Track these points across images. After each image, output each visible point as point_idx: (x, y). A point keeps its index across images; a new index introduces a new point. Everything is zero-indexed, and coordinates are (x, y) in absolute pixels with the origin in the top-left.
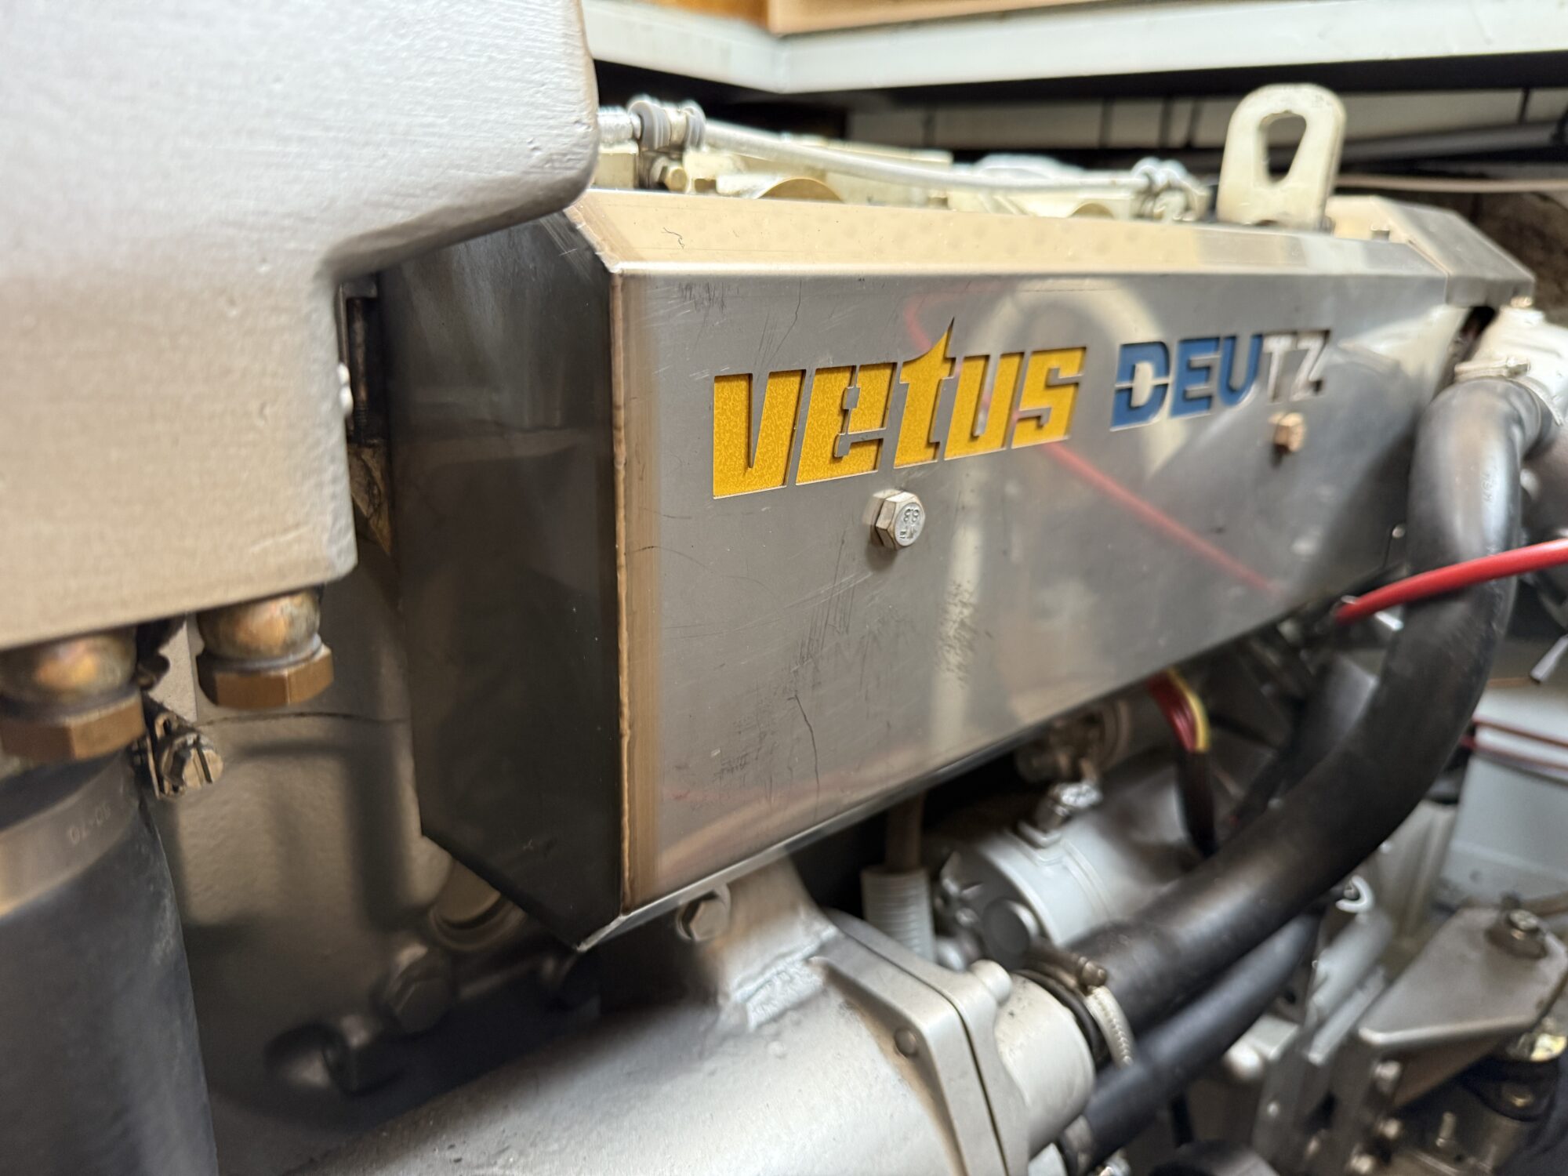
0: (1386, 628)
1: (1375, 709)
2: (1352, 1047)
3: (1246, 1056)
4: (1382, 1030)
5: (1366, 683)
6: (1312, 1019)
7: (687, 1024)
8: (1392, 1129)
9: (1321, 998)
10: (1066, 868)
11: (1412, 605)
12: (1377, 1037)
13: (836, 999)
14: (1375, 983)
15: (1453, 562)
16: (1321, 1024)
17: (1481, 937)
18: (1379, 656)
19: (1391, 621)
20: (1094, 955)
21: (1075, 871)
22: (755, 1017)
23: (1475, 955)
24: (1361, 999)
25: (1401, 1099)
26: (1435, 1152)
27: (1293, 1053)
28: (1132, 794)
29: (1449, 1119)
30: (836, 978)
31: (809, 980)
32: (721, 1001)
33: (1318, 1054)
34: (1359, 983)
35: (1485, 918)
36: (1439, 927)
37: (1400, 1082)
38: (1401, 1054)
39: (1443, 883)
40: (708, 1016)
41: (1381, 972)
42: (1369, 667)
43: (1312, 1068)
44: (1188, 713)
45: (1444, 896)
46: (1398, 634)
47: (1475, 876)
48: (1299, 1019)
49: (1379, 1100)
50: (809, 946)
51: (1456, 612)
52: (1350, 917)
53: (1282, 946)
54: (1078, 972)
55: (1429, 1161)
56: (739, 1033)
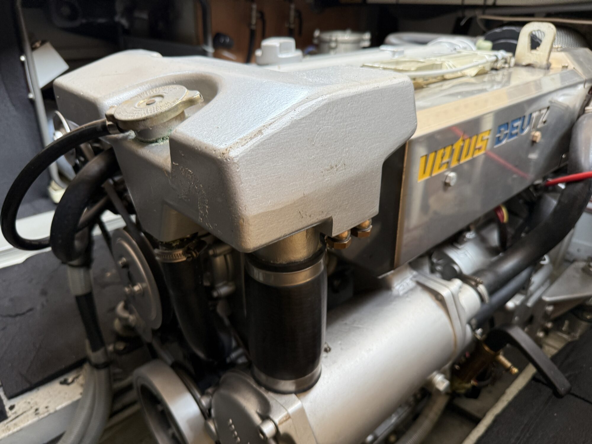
0: (560, 188)
1: (556, 211)
2: (540, 302)
3: (510, 304)
4: (549, 296)
5: (554, 203)
6: (529, 294)
7: (385, 295)
8: (549, 325)
9: (532, 288)
10: (466, 255)
11: (568, 183)
12: (547, 299)
13: (419, 288)
14: (547, 284)
15: (581, 172)
16: (531, 295)
17: (580, 271)
18: (559, 195)
19: (562, 186)
20: (479, 277)
21: (468, 255)
22: (401, 293)
23: (578, 275)
24: (542, 289)
25: (553, 317)
26: (561, 331)
27: (523, 303)
28: (484, 232)
29: (567, 323)
30: (419, 283)
31: (412, 284)
32: (392, 289)
33: (530, 304)
34: (542, 284)
35: (582, 264)
36: (567, 267)
37: (553, 312)
38: (555, 304)
39: (568, 253)
40: (390, 293)
41: (548, 281)
42: (555, 198)
43: (528, 308)
44: (502, 213)
45: (568, 257)
46: (563, 190)
47: (579, 250)
48: (526, 294)
49: (547, 317)
50: (411, 276)
51: (580, 186)
52: (542, 266)
53: (524, 274)
54: (476, 281)
55: (560, 334)
56: (398, 297)
